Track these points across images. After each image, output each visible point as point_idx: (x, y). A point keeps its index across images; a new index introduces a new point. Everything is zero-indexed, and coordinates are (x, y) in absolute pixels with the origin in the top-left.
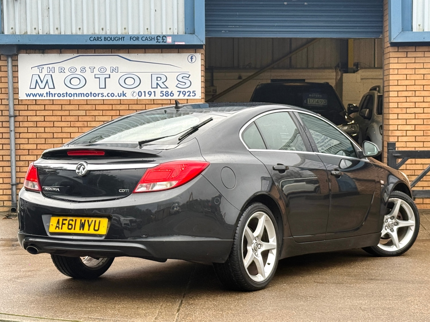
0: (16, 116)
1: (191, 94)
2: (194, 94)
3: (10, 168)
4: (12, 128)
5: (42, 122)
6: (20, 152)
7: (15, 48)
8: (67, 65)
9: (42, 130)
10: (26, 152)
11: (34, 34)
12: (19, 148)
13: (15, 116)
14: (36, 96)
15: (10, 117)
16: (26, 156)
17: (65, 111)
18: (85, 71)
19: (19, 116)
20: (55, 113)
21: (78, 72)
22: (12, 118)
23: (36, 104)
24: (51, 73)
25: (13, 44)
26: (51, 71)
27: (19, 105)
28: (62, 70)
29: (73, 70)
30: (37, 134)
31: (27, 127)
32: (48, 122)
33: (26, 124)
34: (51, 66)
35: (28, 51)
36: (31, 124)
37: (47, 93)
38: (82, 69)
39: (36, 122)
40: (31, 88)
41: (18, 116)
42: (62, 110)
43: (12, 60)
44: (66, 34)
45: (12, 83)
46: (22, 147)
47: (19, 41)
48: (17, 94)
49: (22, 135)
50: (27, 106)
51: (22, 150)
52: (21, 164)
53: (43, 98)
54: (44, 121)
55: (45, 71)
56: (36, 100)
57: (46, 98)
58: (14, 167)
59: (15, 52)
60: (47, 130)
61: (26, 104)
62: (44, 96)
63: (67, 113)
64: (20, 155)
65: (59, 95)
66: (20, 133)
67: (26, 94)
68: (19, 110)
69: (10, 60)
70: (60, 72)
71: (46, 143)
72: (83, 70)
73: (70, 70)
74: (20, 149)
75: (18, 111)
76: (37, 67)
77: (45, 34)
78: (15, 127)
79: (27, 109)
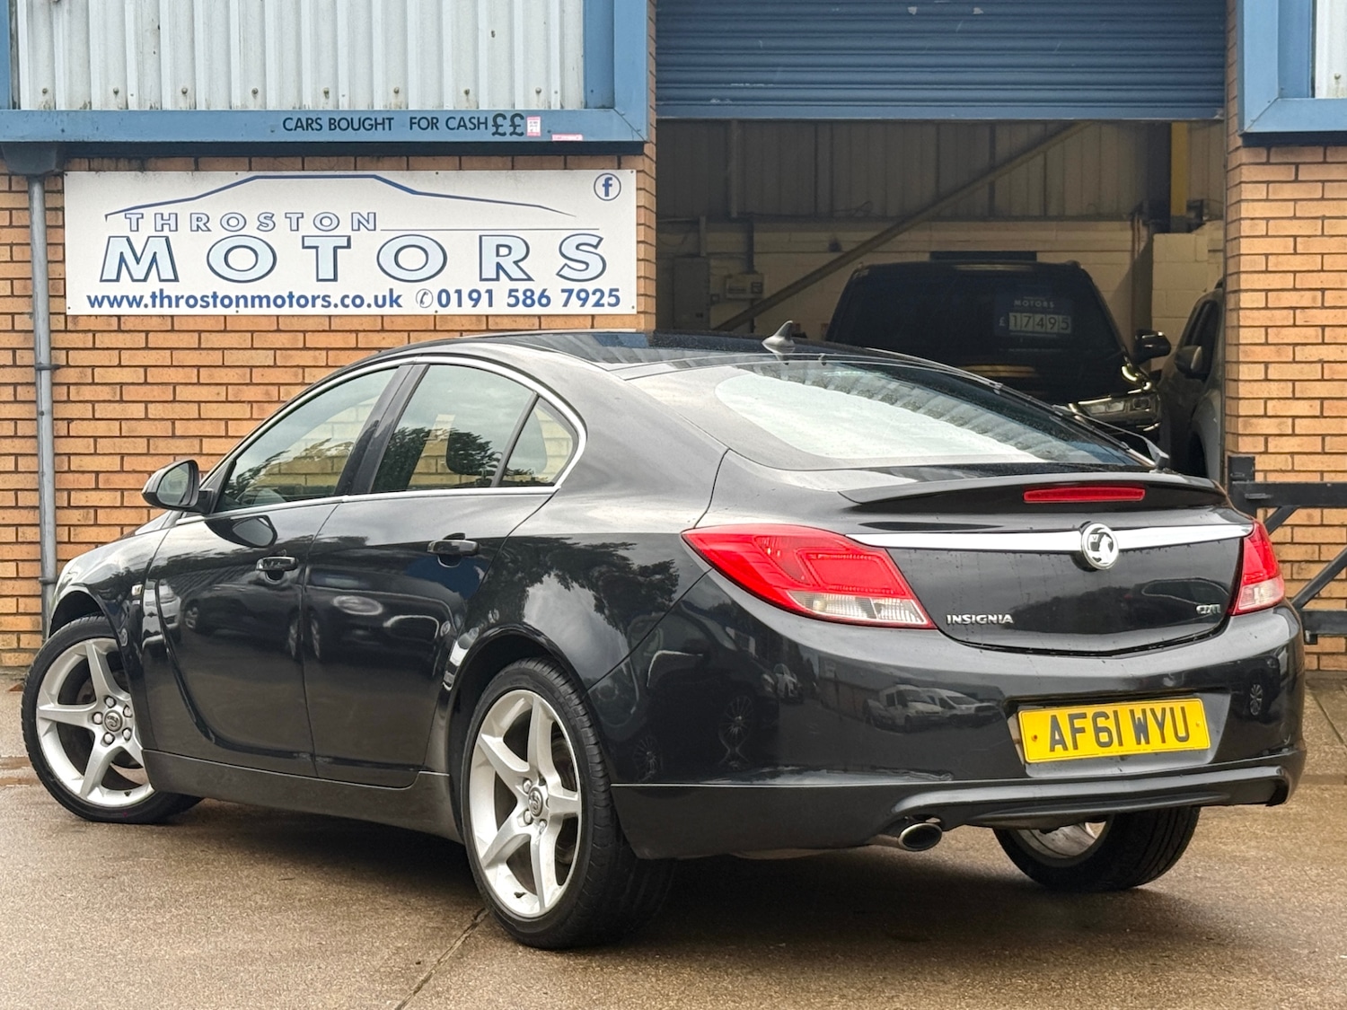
0: (58, 367)
1: (605, 300)
2: (613, 300)
3: (36, 530)
4: (45, 405)
5: (136, 387)
6: (69, 480)
7: (53, 155)
8: (215, 208)
9: (138, 411)
10: (88, 481)
11: (113, 107)
12: (66, 468)
13: (55, 368)
14: (119, 305)
15: (39, 369)
16: (88, 493)
17: (210, 352)
18: (271, 225)
19: (68, 366)
20: (181, 357)
21: (251, 229)
22: (45, 375)
23: (119, 331)
24: (166, 232)
25: (47, 140)
26: (166, 227)
27: (66, 331)
28: (200, 225)
29: (233, 222)
30: (123, 422)
31: (93, 402)
32: (155, 387)
33: (87, 393)
34: (166, 210)
35: (95, 163)
36: (104, 393)
37: (154, 296)
38: (262, 219)
39: (118, 387)
40: (104, 278)
41: (63, 366)
42: (199, 348)
43: (45, 192)
44: (212, 109)
45: (43, 263)
46: (76, 463)
47: (63, 131)
48: (63, 299)
49: (76, 428)
50: (91, 335)
51: (76, 475)
52: (74, 517)
53: (141, 311)
54: (146, 383)
55: (147, 227)
56: (119, 317)
57: (150, 311)
58: (49, 527)
59: (53, 167)
60: (154, 411)
61: (89, 331)
62: (146, 306)
63: (215, 358)
64: (69, 491)
65: (192, 302)
66: (70, 420)
67: (89, 297)
68: (67, 349)
69: (37, 190)
70: (195, 228)
71: (152, 451)
72: (267, 221)
73: (226, 222)
74: (69, 471)
75: (64, 352)
76: (123, 213)
77: (148, 109)
78: (54, 402)
79: (91, 346)
